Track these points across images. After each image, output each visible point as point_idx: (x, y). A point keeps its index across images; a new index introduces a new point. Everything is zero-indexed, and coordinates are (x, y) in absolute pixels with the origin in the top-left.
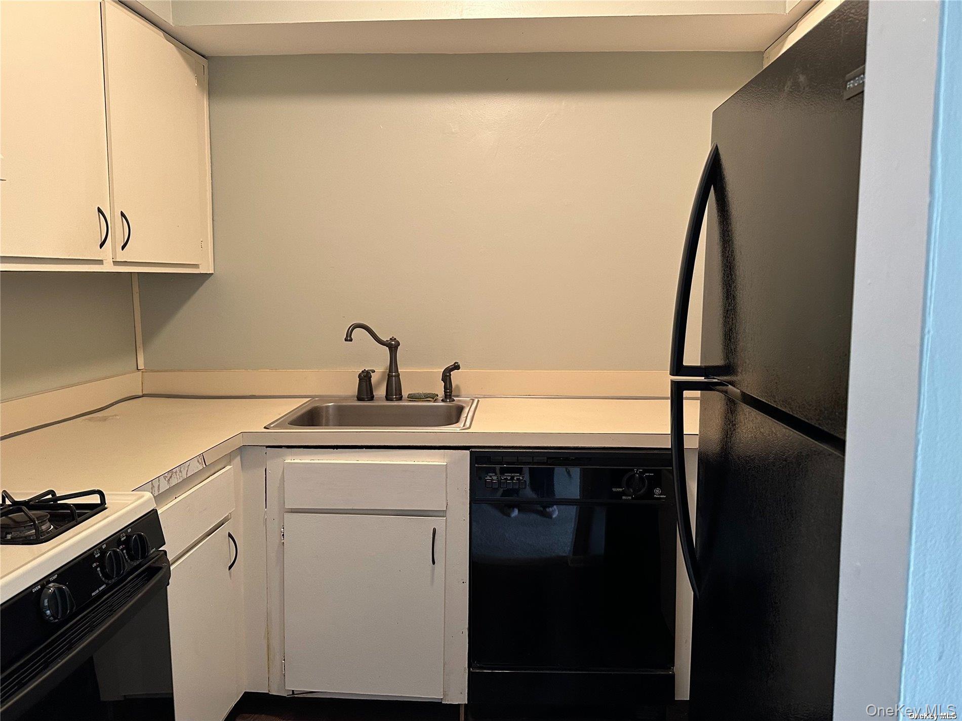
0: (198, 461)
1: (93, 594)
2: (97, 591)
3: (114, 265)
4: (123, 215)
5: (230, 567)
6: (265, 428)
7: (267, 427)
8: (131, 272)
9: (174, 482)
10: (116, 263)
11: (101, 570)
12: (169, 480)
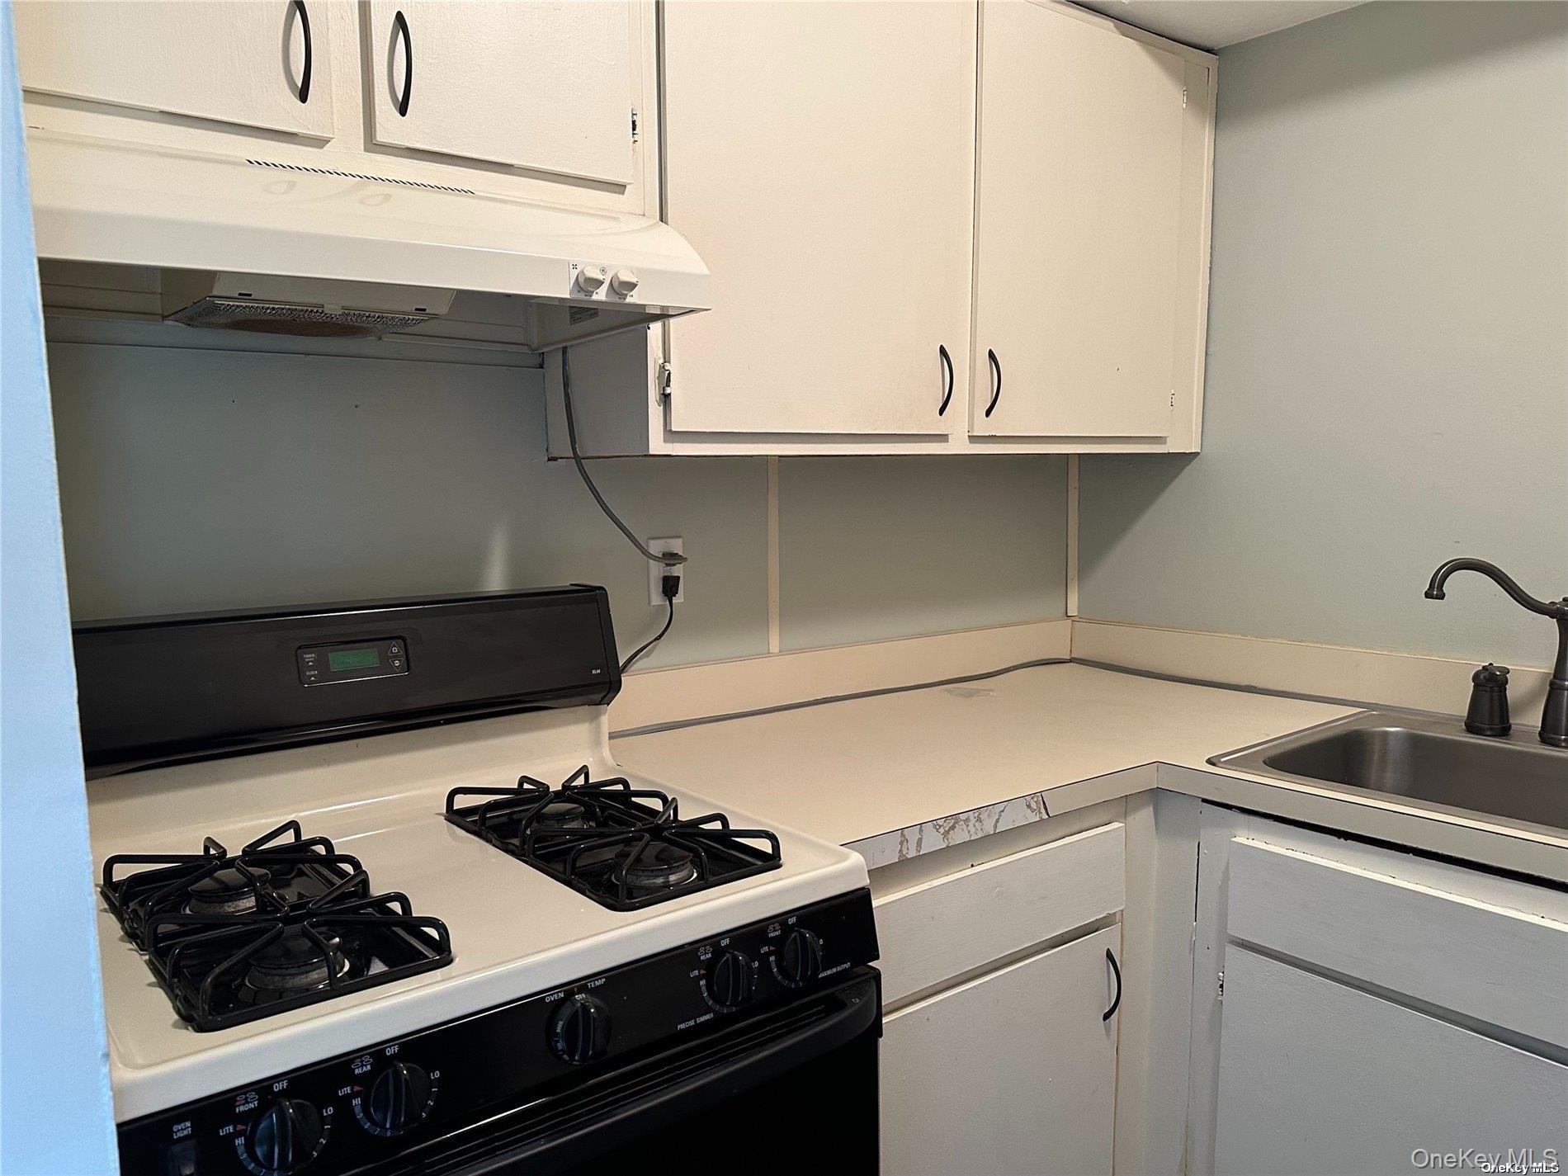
0: (1029, 806)
1: (681, 1026)
2: (692, 1023)
3: (970, 442)
4: (991, 355)
5: (1107, 1016)
6: (1210, 762)
7: (1214, 760)
8: (1068, 454)
9: (960, 836)
10: (973, 439)
11: (707, 985)
12: (947, 832)
